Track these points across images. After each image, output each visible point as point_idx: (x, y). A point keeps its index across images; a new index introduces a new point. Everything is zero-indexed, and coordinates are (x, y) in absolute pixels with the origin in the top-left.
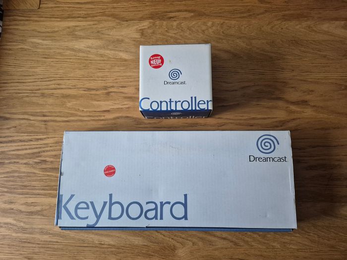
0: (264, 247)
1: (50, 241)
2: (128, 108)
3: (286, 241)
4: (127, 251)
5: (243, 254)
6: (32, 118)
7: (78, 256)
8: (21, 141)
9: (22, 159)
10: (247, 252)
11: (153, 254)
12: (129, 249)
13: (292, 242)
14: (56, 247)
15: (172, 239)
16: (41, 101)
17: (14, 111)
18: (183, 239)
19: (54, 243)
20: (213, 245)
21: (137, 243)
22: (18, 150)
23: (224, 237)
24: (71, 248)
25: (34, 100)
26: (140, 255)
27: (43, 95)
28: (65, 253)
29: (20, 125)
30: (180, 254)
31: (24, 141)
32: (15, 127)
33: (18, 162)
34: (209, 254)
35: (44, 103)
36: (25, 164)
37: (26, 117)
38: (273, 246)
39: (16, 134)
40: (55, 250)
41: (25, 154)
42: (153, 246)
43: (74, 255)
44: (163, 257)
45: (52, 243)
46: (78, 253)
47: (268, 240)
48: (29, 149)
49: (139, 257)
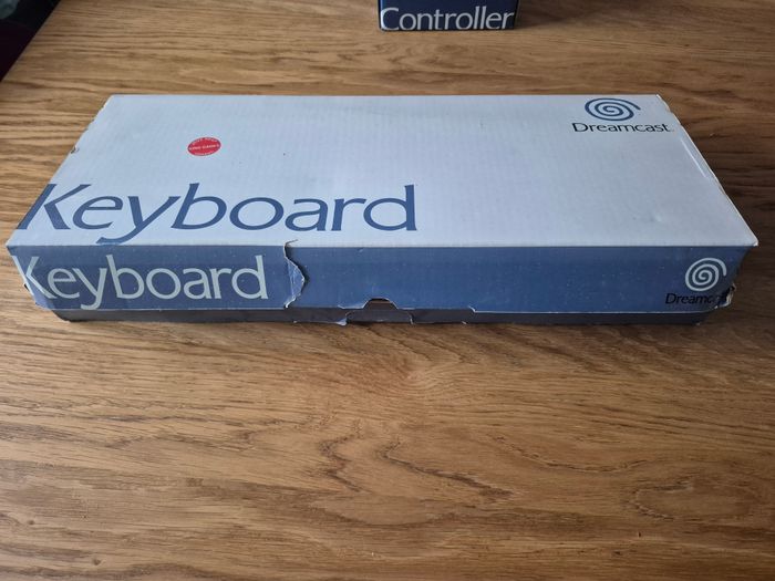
0: (680, 381)
1: (43, 330)
2: (318, 83)
3: (743, 367)
4: (263, 366)
5: (616, 394)
6: (93, 88)
7: (111, 371)
8: (52, 123)
9: (41, 154)
10: (628, 390)
11: (339, 377)
12: (269, 360)
13: (761, 371)
14: (54, 343)
15: (401, 342)
16: (126, 64)
17: (57, 75)
18: (434, 344)
19: (53, 335)
20: (521, 366)
21: (296, 347)
22: (39, 138)
23: (553, 346)
24: (98, 350)
25: (111, 62)
26: (301, 377)
27: (132, 56)
28: (75, 362)
29: (61, 98)
30: (421, 383)
31: (59, 124)
32: (50, 100)
33: (27, 160)
34: (510, 387)
35: (130, 67)
36: (44, 163)
37: (81, 86)
38: (705, 379)
39: (45, 112)
40: (47, 352)
41: (51, 147)
42: (342, 358)
43: (102, 367)
44: (370, 388)
45: (44, 334)
46: (114, 363)
47: (687, 362)
48: (66, 138)
49: (295, 384)
